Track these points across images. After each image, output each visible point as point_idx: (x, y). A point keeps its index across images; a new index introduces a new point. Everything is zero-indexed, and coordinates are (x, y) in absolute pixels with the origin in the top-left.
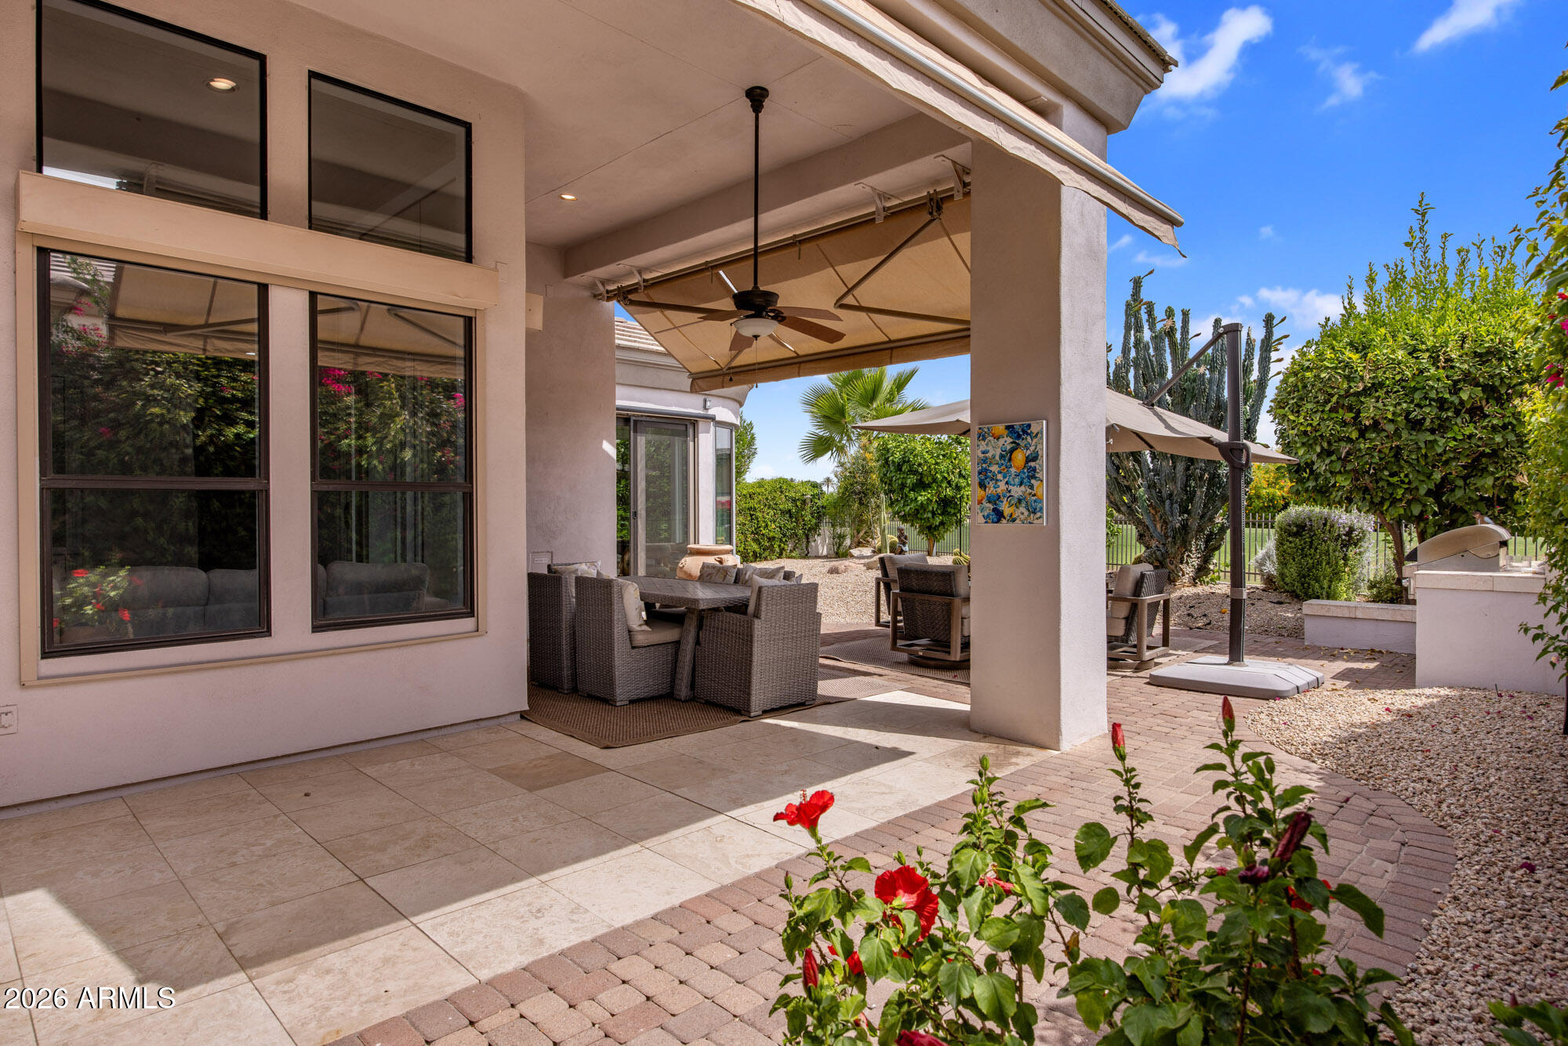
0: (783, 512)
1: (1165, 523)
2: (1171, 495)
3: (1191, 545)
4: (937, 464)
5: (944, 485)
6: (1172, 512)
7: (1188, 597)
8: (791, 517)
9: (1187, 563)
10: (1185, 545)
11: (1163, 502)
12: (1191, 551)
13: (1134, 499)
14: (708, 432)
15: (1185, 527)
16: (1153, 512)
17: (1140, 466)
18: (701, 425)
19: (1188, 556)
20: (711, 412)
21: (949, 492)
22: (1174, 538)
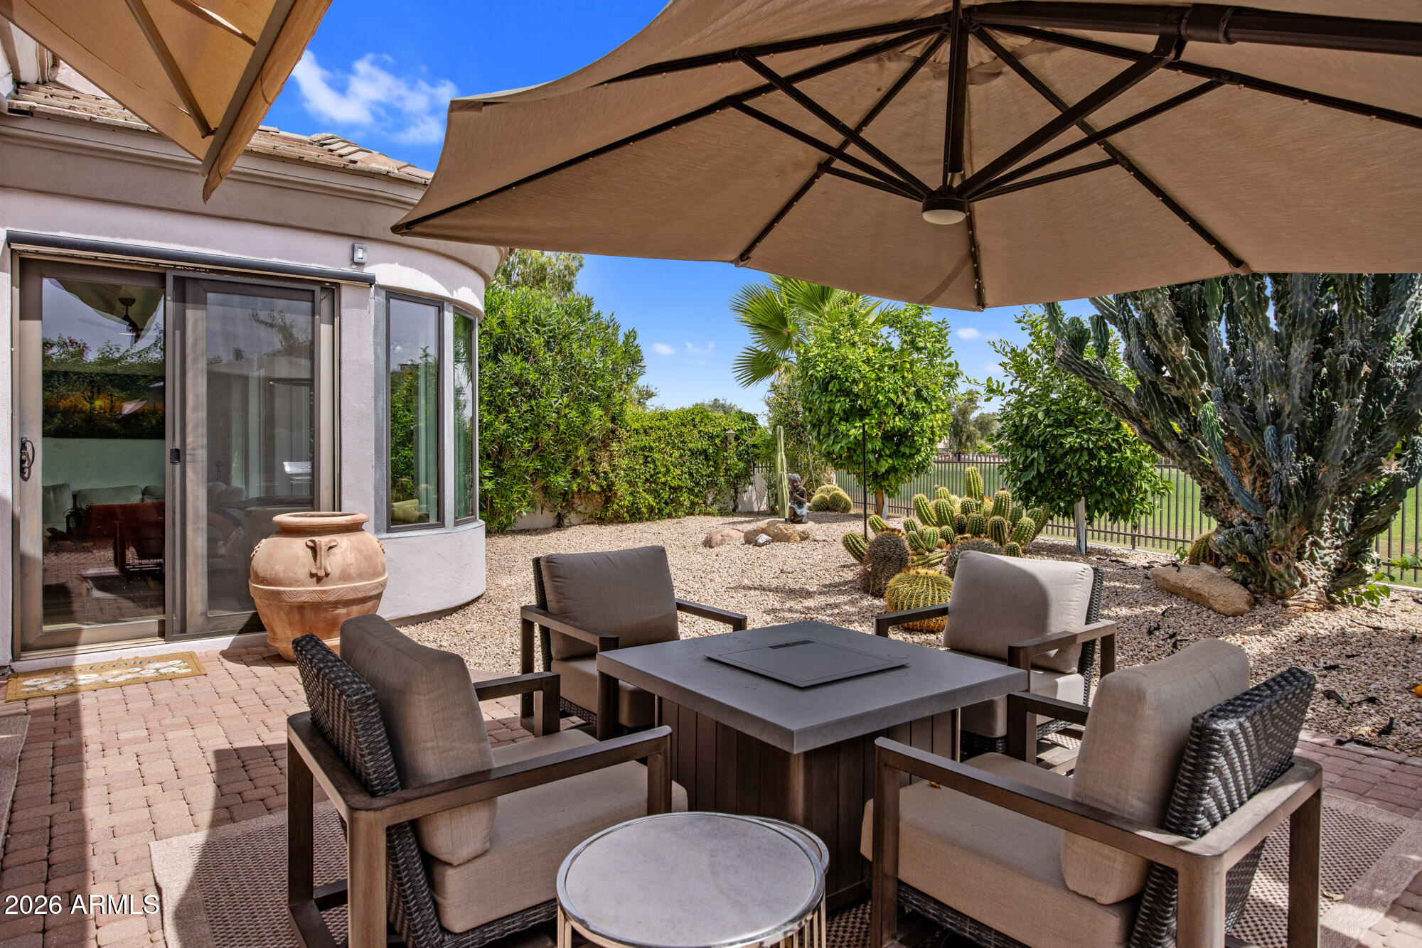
0: (694, 454)
1: (1262, 473)
2: (1276, 415)
3: (1321, 520)
4: (879, 379)
5: (889, 411)
6: (1279, 447)
7: (1317, 640)
8: (707, 458)
9: (1312, 558)
10: (1310, 522)
11: (1258, 430)
12: (1320, 534)
13: (1195, 426)
14: (362, 305)
15: (1310, 483)
16: (1235, 451)
17: (1205, 357)
18: (348, 294)
19: (1315, 544)
20: (367, 271)
21: (899, 422)
22: (1284, 506)
